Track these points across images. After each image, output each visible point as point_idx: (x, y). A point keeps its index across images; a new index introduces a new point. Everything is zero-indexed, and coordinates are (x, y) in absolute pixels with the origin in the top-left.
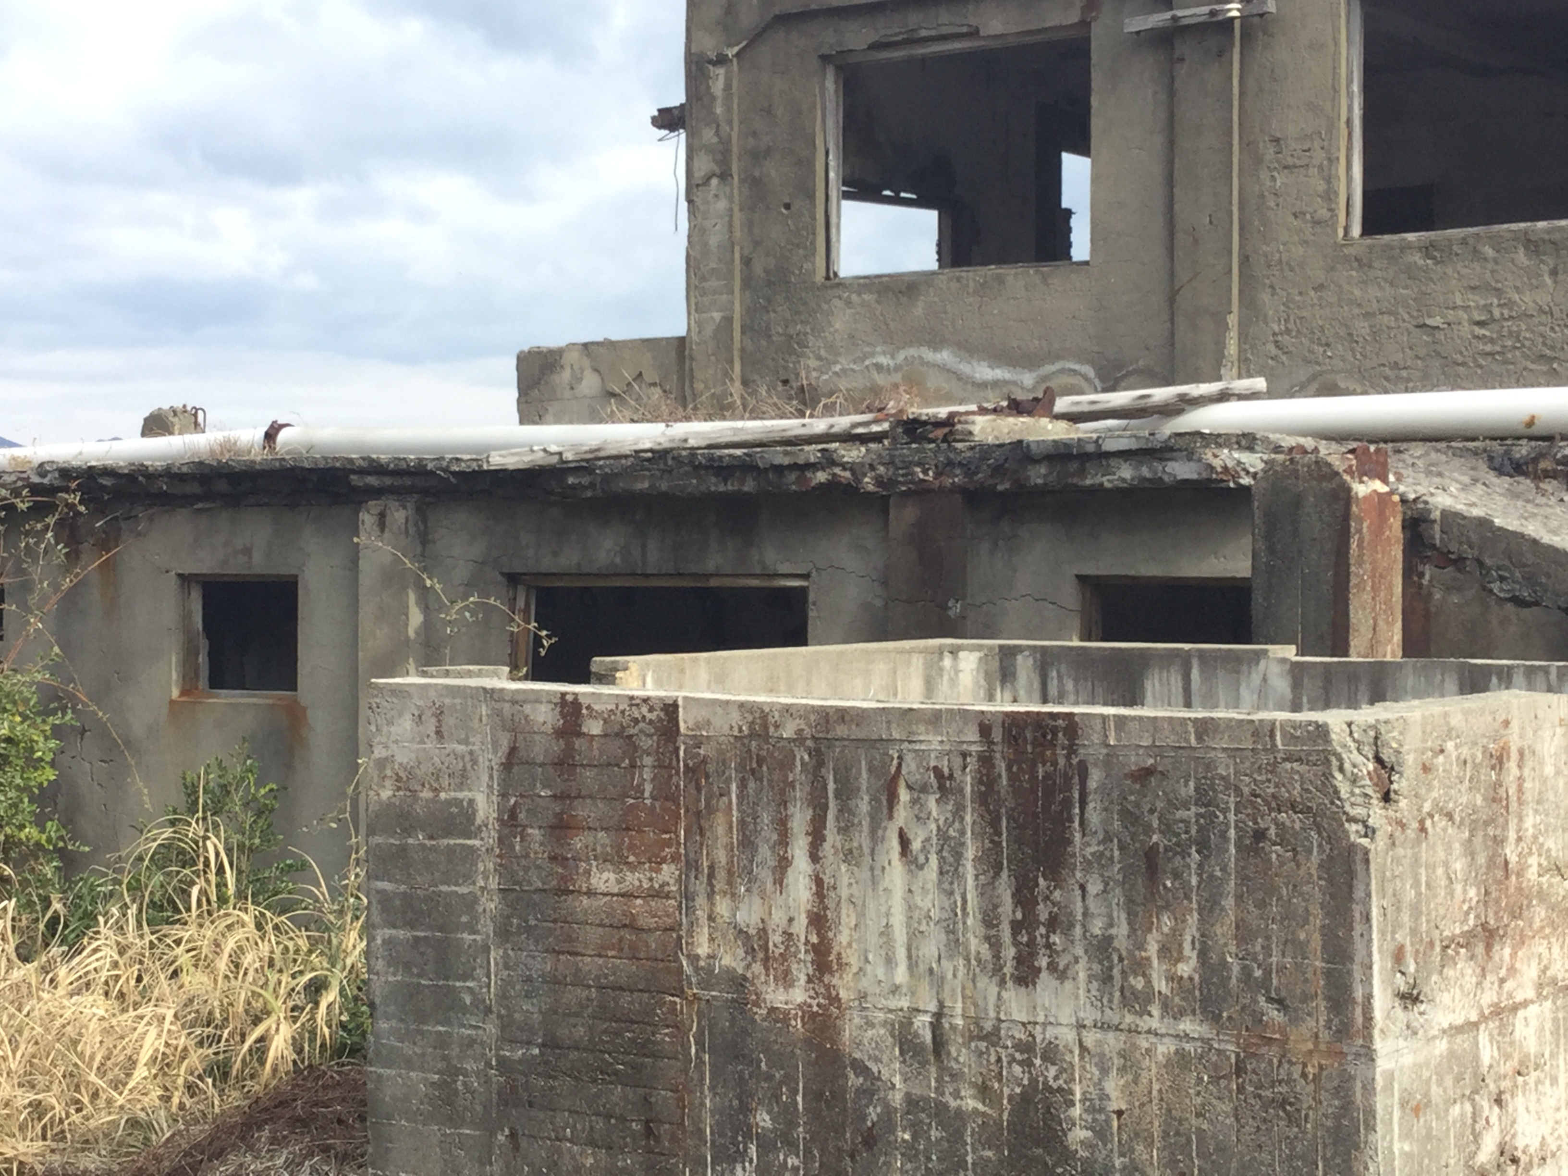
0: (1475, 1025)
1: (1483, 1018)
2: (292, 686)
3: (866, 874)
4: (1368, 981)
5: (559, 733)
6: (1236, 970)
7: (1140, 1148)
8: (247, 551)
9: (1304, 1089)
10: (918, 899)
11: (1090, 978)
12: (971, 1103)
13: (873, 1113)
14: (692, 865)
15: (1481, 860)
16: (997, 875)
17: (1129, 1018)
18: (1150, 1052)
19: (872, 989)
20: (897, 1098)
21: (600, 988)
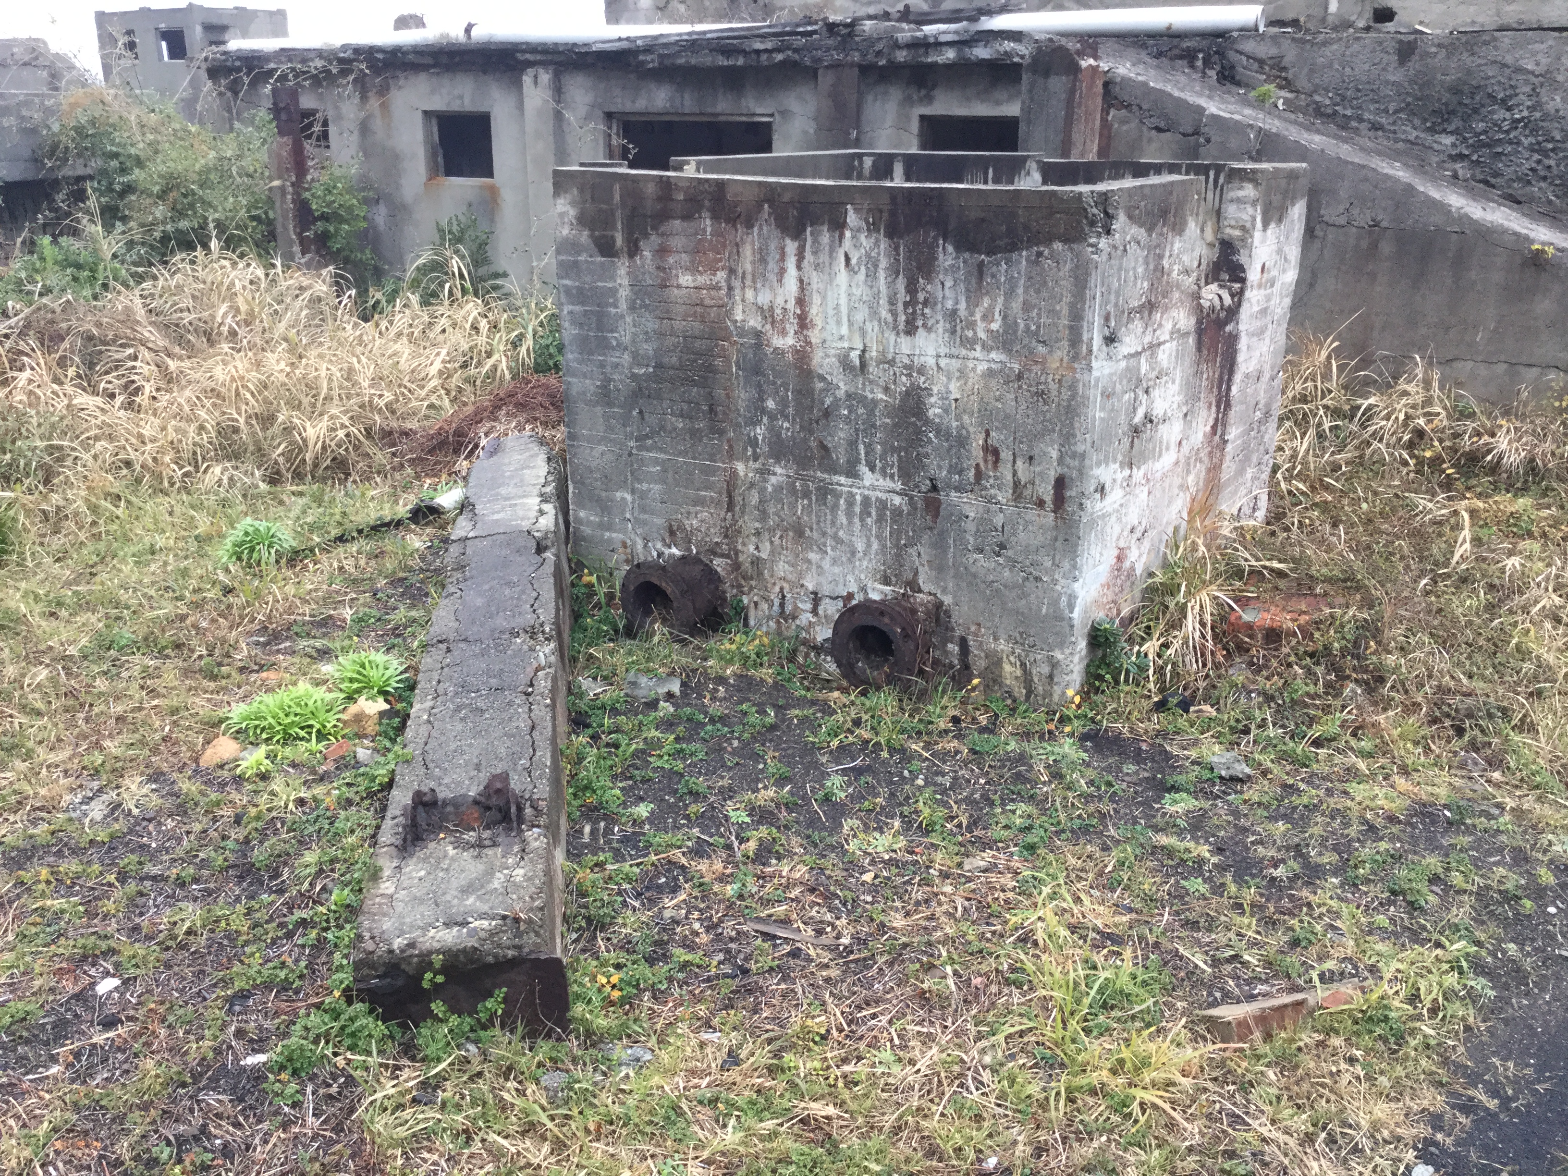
0: (1140, 353)
1: (1144, 350)
2: (491, 175)
3: (826, 277)
4: (1091, 330)
5: (659, 199)
6: (1022, 326)
7: (966, 417)
9: (1053, 387)
10: (854, 290)
11: (945, 331)
12: (881, 396)
13: (828, 401)
14: (732, 271)
15: (1151, 267)
16: (897, 276)
17: (964, 352)
18: (974, 369)
19: (829, 338)
20: (841, 393)
21: (685, 337)
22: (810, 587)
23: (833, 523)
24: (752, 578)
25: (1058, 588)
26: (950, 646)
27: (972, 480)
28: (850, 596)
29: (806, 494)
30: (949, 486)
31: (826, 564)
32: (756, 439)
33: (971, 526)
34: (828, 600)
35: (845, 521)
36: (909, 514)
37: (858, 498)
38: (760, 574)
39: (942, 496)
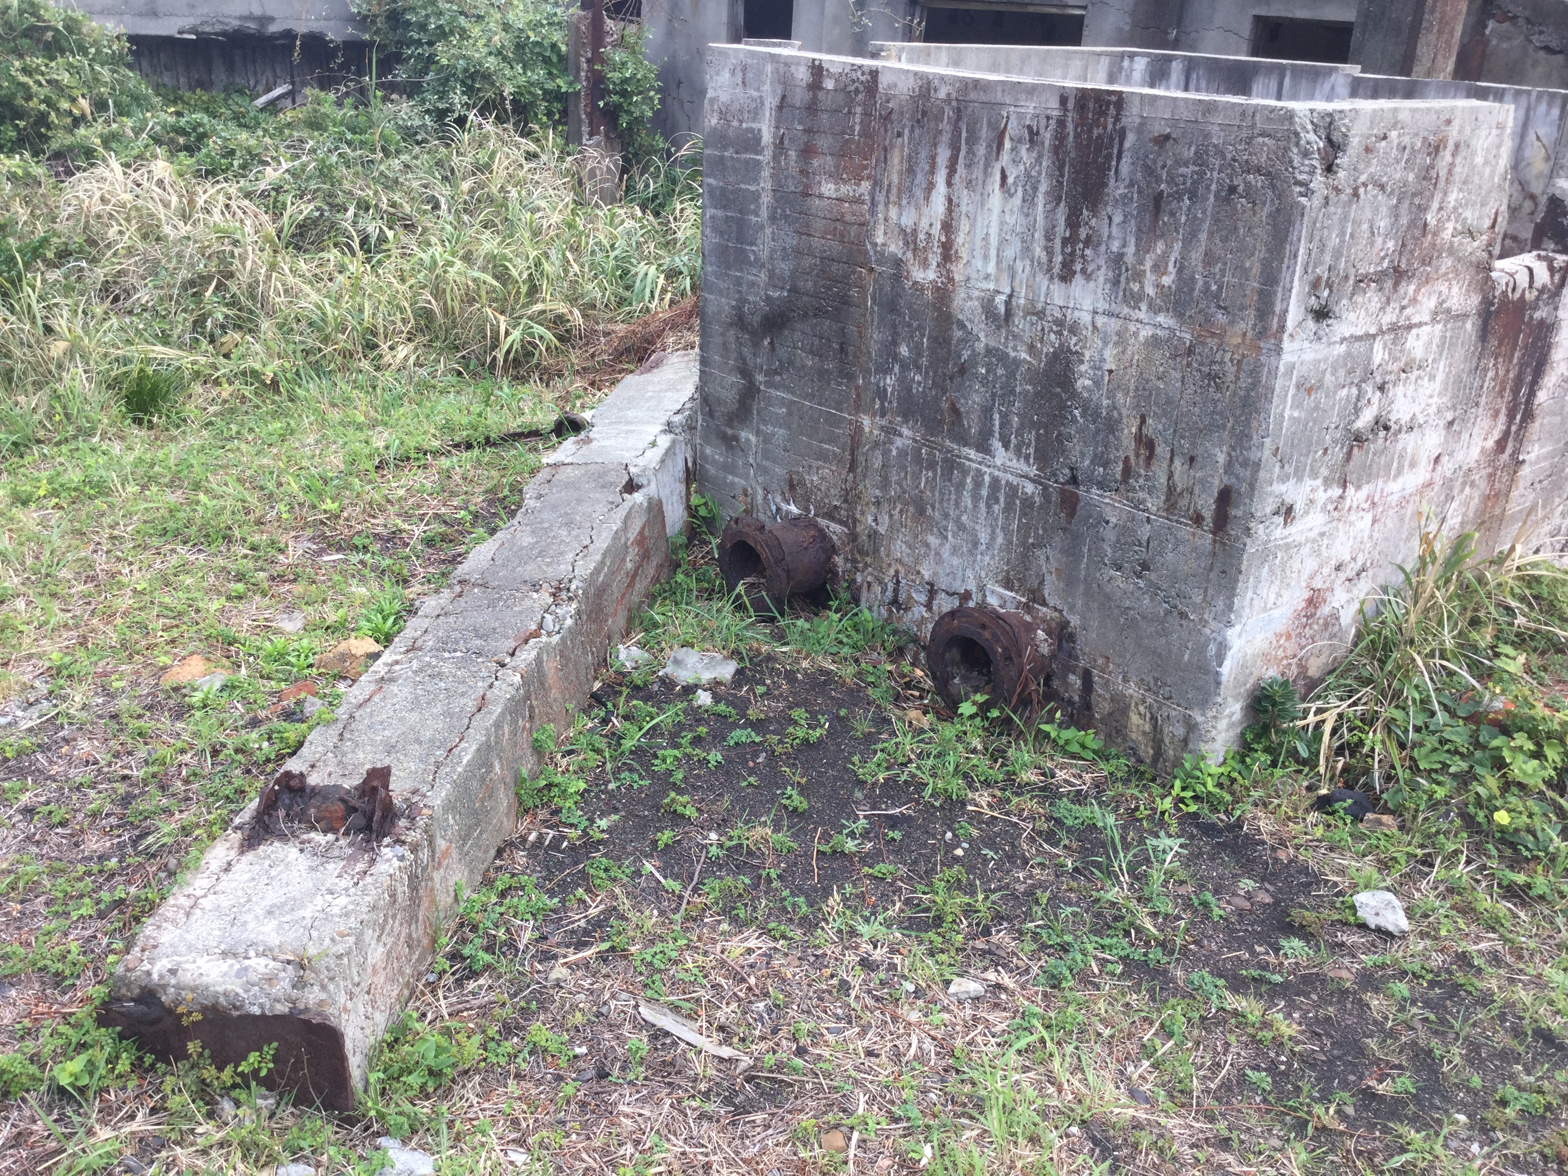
0: (1374, 337)
1: (1381, 332)
3: (979, 197)
4: (1286, 299)
5: (810, 87)
6: (1200, 283)
7: (1119, 395)
9: (1230, 369)
10: (1007, 217)
11: (1106, 280)
12: (1024, 355)
13: (966, 355)
14: (876, 183)
15: (1404, 221)
16: (1058, 204)
17: (1126, 310)
18: (1136, 334)
19: (974, 275)
20: (980, 347)
21: (822, 258)
22: (927, 575)
23: (957, 505)
24: (868, 555)
25: (1207, 631)
26: (1072, 678)
27: (1118, 477)
28: (966, 596)
29: (932, 465)
30: (1091, 480)
31: (946, 553)
32: (885, 390)
33: (1110, 535)
34: (943, 595)
35: (970, 505)
36: (1041, 507)
37: (987, 478)
38: (876, 551)
39: (1081, 492)
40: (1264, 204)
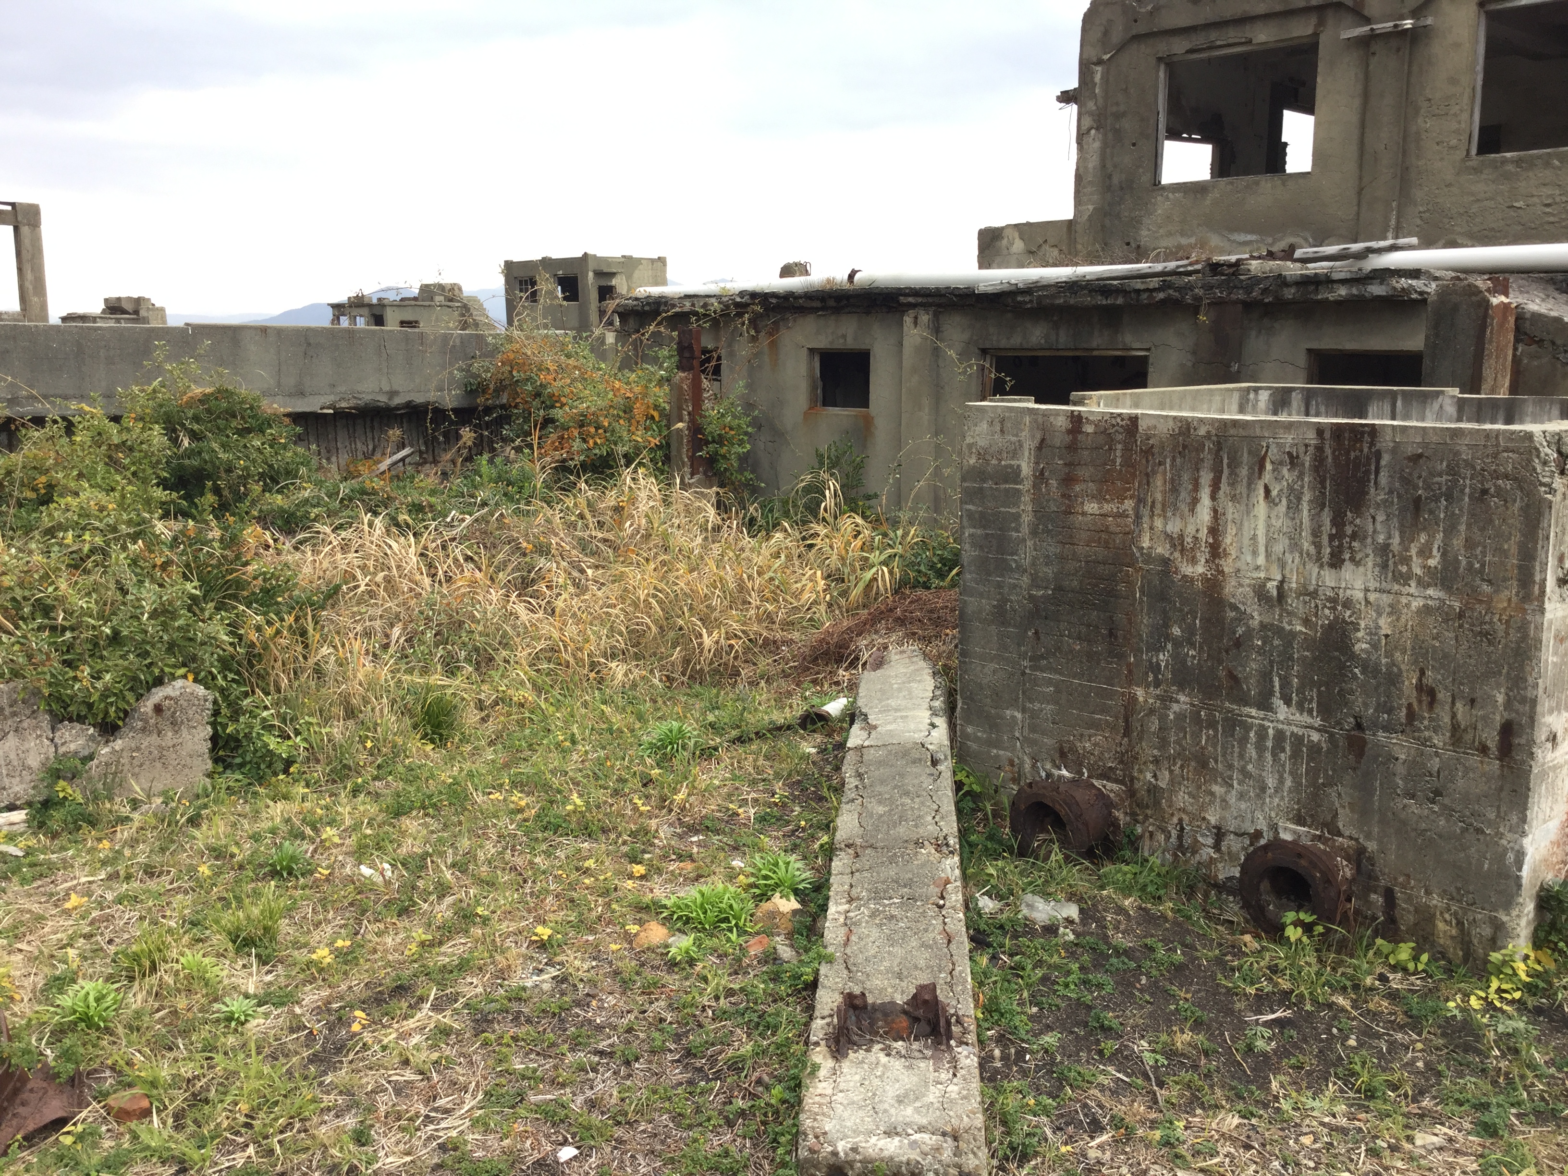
2: (865, 404)
3: (1243, 507)
4: (1544, 571)
5: (1069, 432)
6: (1464, 563)
7: (1397, 655)
8: (844, 337)
9: (1500, 628)
10: (1273, 521)
11: (1375, 565)
12: (1299, 628)
13: (1240, 631)
14: (1140, 501)
16: (1322, 509)
17: (1396, 587)
18: (1408, 605)
19: (1244, 567)
20: (1255, 623)
21: (1087, 562)
22: (1213, 820)
23: (1241, 756)
24: (1147, 807)
25: (1504, 842)
26: (1373, 896)
27: (1403, 721)
28: (1258, 834)
29: (1212, 724)
30: (1376, 725)
31: (1232, 799)
32: (1159, 665)
33: (1400, 769)
34: (1232, 836)
35: (1254, 754)
36: (1329, 751)
37: (1271, 732)
38: (1157, 803)
39: (1368, 735)
40: (1515, 501)
